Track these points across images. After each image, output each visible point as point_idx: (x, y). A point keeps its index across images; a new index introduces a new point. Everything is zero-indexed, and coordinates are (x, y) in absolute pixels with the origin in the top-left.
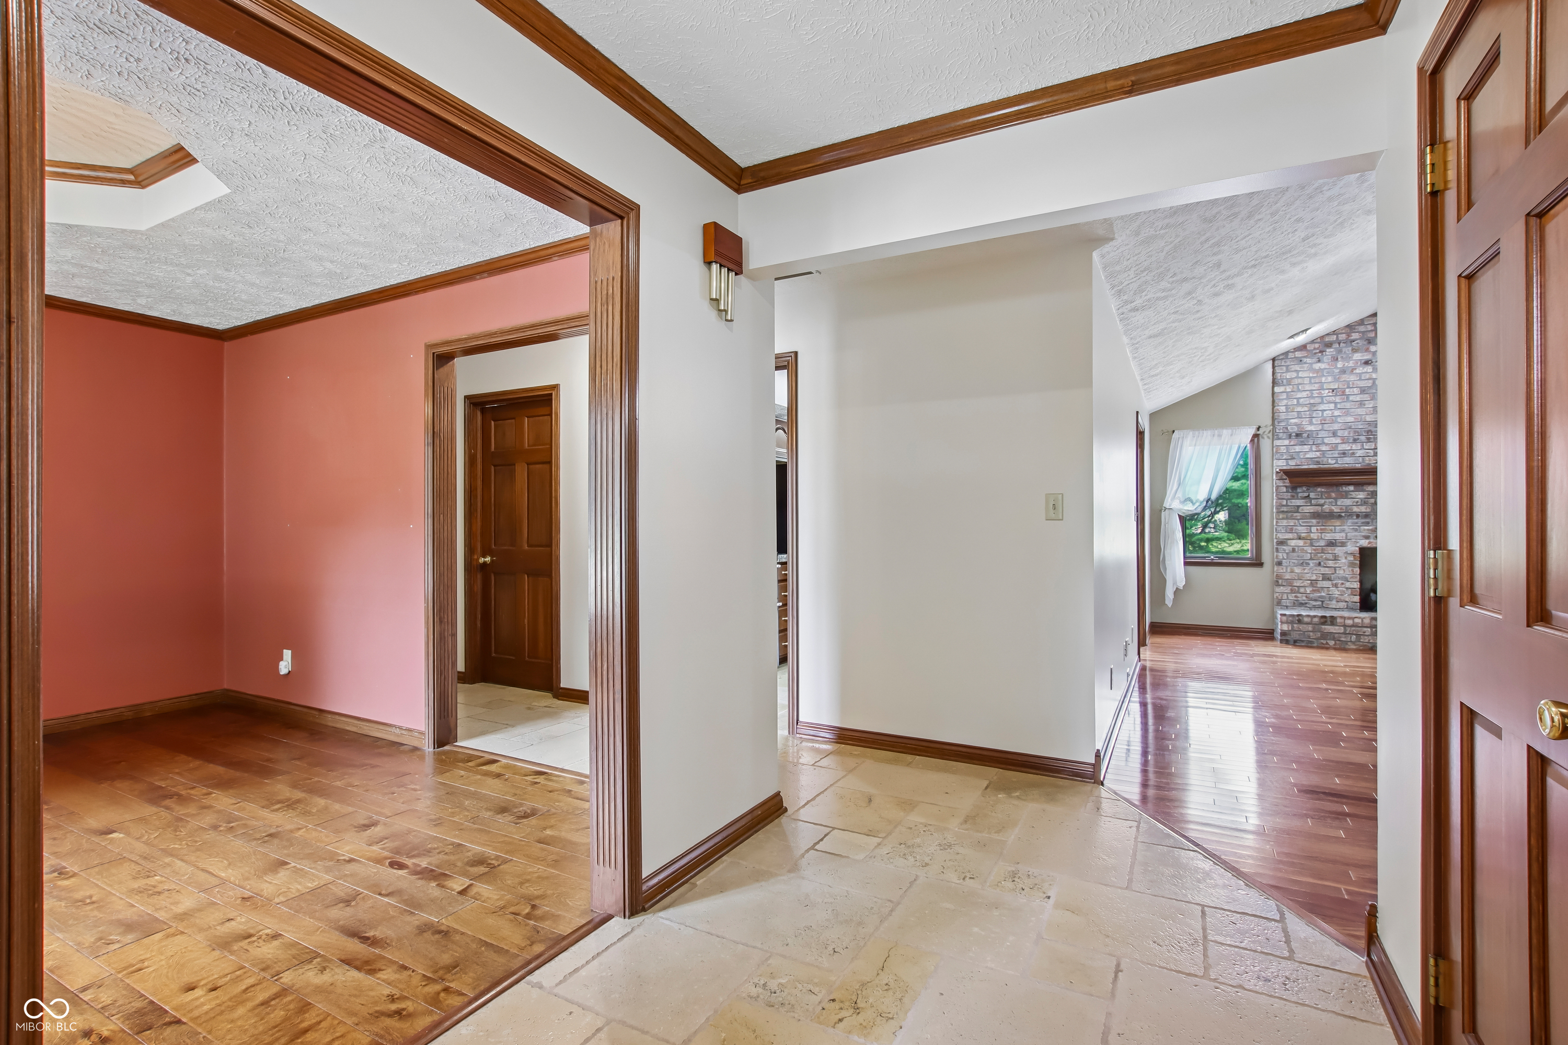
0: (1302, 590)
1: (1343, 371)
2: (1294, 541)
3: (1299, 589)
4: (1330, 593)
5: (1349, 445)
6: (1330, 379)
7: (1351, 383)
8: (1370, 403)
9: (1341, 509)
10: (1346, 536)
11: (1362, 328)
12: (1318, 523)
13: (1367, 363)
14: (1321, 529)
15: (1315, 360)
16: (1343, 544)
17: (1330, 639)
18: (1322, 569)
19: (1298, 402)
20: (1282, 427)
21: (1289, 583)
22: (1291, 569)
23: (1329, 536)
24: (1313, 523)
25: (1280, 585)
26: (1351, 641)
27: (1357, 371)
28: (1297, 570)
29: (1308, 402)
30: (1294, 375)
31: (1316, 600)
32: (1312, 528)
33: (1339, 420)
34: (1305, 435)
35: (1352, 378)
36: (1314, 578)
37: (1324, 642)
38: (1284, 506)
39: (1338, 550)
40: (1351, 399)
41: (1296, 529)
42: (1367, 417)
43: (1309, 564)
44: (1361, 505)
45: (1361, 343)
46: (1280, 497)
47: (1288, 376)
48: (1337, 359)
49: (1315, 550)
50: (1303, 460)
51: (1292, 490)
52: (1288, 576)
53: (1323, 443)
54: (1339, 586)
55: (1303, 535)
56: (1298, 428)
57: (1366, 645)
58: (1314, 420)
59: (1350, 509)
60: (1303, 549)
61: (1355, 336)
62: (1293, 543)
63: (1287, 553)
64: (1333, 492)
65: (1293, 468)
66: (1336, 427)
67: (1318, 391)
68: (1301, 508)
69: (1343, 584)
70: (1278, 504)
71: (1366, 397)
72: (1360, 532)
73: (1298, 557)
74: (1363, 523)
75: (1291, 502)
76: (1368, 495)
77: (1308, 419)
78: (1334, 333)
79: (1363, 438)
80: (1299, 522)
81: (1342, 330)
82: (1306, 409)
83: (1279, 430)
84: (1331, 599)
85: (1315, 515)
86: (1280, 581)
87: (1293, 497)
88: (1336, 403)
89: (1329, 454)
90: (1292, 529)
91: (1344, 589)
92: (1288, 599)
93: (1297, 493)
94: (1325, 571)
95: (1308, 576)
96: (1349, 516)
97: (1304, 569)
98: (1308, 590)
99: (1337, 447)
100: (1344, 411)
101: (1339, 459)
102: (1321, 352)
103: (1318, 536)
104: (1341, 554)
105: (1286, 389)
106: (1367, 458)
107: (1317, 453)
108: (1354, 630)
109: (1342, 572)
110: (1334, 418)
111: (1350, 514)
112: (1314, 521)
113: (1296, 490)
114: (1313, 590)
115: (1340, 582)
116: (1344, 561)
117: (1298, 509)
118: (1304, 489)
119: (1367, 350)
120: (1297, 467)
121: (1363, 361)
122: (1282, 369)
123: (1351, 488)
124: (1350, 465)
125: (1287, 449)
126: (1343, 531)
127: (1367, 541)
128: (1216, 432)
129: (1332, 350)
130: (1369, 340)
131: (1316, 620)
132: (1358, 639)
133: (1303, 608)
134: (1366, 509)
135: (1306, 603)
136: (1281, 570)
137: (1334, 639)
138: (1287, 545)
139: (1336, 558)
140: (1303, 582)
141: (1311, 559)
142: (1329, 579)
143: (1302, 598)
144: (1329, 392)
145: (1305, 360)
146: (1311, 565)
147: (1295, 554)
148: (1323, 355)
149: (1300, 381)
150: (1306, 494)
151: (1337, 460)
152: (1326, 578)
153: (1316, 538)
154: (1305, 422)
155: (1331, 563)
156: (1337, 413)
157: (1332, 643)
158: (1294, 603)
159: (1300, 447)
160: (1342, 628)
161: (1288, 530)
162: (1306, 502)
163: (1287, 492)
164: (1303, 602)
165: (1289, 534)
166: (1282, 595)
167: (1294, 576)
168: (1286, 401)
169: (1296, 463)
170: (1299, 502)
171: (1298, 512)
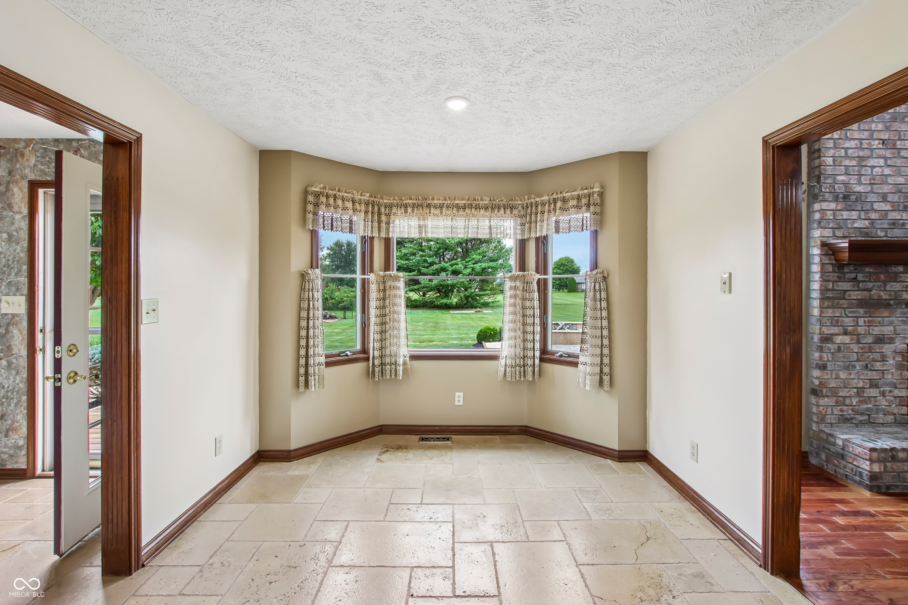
0: (848, 401)
1: (895, 118)
2: (840, 337)
3: (844, 400)
4: (877, 404)
5: (899, 213)
6: (878, 127)
7: (902, 134)
9: (890, 295)
12: (866, 312)
14: (869, 321)
16: (891, 341)
18: (870, 373)
19: (846, 152)
20: (828, 185)
21: (834, 392)
22: (837, 374)
23: (876, 330)
24: (860, 313)
28: (843, 375)
29: (856, 155)
32: (859, 319)
33: (889, 180)
34: (853, 198)
36: (861, 384)
38: (830, 290)
39: (886, 348)
41: (842, 321)
43: (855, 367)
46: (825, 278)
49: (862, 348)
50: (851, 231)
51: (838, 269)
52: (833, 385)
53: (873, 209)
54: (887, 394)
55: (849, 328)
56: (846, 187)
58: (862, 178)
59: (899, 296)
60: (850, 347)
62: (839, 339)
63: (832, 353)
64: (881, 273)
66: (886, 189)
67: (867, 142)
68: (848, 293)
69: (890, 391)
70: (823, 288)
73: (844, 358)
75: (838, 286)
77: (856, 177)
80: (845, 312)
82: (854, 163)
83: (826, 189)
84: (877, 411)
85: (863, 303)
86: (824, 390)
87: (840, 279)
88: (885, 159)
89: (878, 224)
90: (837, 321)
91: (892, 398)
92: (832, 413)
93: (844, 274)
94: (872, 375)
95: (854, 383)
96: (898, 304)
97: (850, 374)
98: (854, 401)
99: (887, 215)
100: (894, 169)
101: (888, 230)
103: (866, 329)
104: (889, 353)
107: (866, 221)
109: (890, 376)
110: (883, 177)
111: (899, 302)
112: (862, 310)
113: (843, 269)
114: (859, 401)
115: (888, 389)
116: (892, 361)
117: (845, 294)
118: (852, 268)
120: (844, 239)
123: (901, 268)
125: (834, 215)
126: (891, 323)
133: (848, 425)
135: (852, 419)
136: (826, 375)
138: (833, 343)
139: (883, 358)
140: (848, 391)
141: (858, 360)
142: (877, 386)
143: (847, 412)
146: (858, 368)
147: (840, 355)
150: (853, 275)
151: (886, 231)
152: (873, 384)
153: (863, 332)
154: (853, 180)
155: (878, 365)
156: (887, 171)
158: (839, 419)
159: (848, 212)
161: (834, 322)
162: (853, 286)
163: (834, 271)
164: (849, 417)
165: (836, 328)
166: (827, 409)
167: (840, 383)
168: (833, 151)
169: (843, 234)
170: (846, 286)
171: (844, 299)
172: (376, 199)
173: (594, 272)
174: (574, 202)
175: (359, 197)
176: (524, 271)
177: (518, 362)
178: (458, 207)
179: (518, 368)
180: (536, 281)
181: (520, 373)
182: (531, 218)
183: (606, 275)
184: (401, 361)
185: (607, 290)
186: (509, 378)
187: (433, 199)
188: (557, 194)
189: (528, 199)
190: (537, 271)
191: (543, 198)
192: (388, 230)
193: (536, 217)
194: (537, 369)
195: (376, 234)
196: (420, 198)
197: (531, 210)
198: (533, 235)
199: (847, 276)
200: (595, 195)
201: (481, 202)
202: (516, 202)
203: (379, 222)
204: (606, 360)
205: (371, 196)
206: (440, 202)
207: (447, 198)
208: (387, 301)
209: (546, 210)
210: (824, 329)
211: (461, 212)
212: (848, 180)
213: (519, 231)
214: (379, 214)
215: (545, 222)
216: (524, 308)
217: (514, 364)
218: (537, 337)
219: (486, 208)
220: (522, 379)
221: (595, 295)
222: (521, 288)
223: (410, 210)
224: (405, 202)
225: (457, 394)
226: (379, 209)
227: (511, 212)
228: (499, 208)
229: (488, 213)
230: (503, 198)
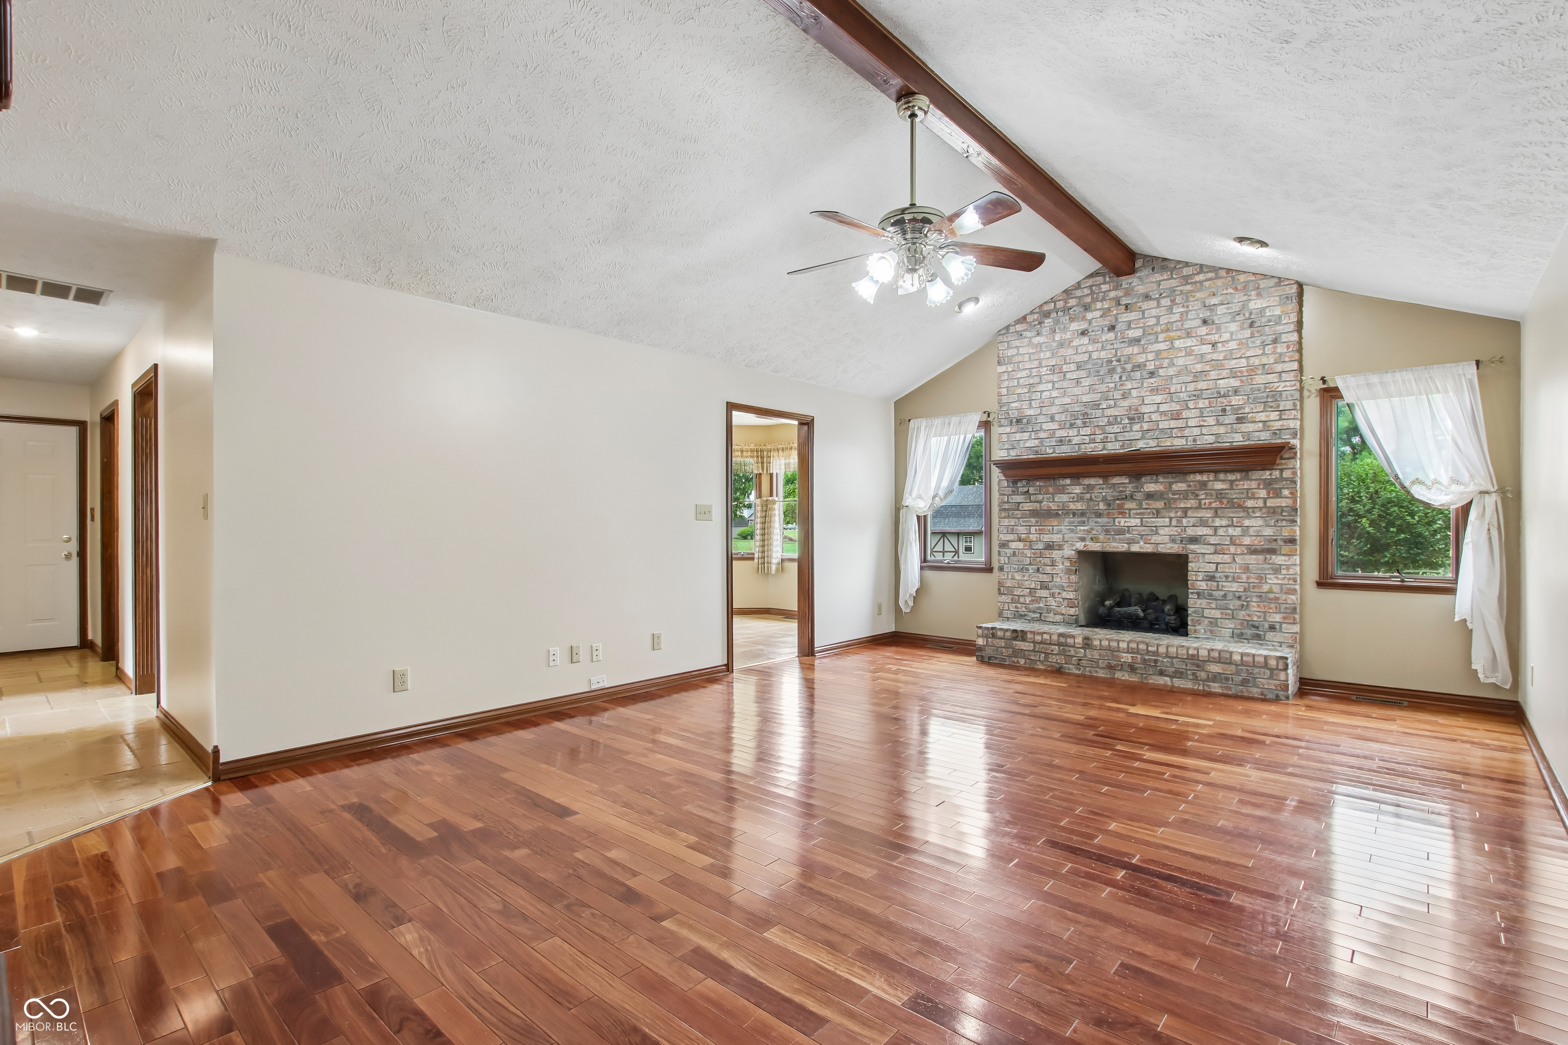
0: (1022, 600)
1: (1061, 345)
2: (1015, 543)
3: (1019, 599)
4: (1048, 604)
5: (1066, 431)
6: (1048, 354)
7: (1068, 358)
8: (1086, 381)
9: (1058, 506)
10: (1064, 537)
11: (1078, 293)
12: (1037, 522)
13: (1084, 333)
14: (1039, 530)
15: (1034, 333)
16: (1060, 548)
17: (1020, 657)
18: (1041, 576)
19: (1018, 382)
20: (1003, 412)
21: (1011, 591)
22: (1012, 575)
23: (1046, 538)
24: (1032, 522)
25: (1003, 594)
26: (1040, 660)
27: (1074, 344)
28: (1018, 576)
29: (1027, 383)
30: (1014, 351)
31: (1034, 612)
32: (1032, 527)
33: (1057, 402)
34: (1025, 421)
35: (1070, 351)
36: (1033, 586)
37: (1015, 660)
38: (1005, 503)
39: (1056, 554)
40: (1067, 377)
41: (1016, 529)
42: (1084, 396)
43: (1029, 570)
44: (1077, 501)
45: (1078, 309)
46: (1004, 492)
47: (1010, 352)
48: (1055, 330)
49: (1034, 554)
50: (1023, 450)
51: (1013, 485)
52: (1009, 584)
53: (1041, 429)
54: (1056, 596)
55: (1023, 536)
56: (1019, 412)
57: (1053, 666)
58: (1033, 403)
59: (1067, 506)
60: (1023, 552)
61: (1072, 302)
62: (1014, 545)
63: (1009, 557)
64: (1050, 486)
65: (1013, 458)
66: (1054, 410)
67: (1036, 370)
68: (1021, 505)
69: (1059, 593)
70: (1004, 501)
71: (1082, 374)
72: (1077, 533)
73: (1018, 561)
74: (1079, 522)
75: (1012, 499)
76: (1084, 489)
77: (1027, 402)
78: (1052, 300)
79: (1079, 422)
80: (1019, 521)
81: (1059, 297)
82: (1026, 390)
83: (1002, 415)
84: (1049, 611)
85: (1034, 513)
86: (1002, 589)
87: (1014, 493)
88: (1053, 383)
89: (1047, 442)
90: (1013, 530)
91: (1061, 600)
92: (1009, 610)
93: (1018, 488)
94: (1043, 578)
95: (1027, 584)
96: (1066, 514)
97: (1024, 576)
98: (1028, 600)
99: (1054, 433)
100: (1061, 390)
101: (1056, 447)
102: (1040, 323)
103: (1037, 537)
104: (1058, 559)
105: (1007, 368)
106: (1083, 446)
107: (1035, 441)
108: (1042, 648)
109: (1058, 580)
110: (1052, 400)
111: (1068, 512)
112: (1033, 520)
113: (1017, 484)
114: (1032, 600)
115: (1058, 591)
116: (1061, 567)
117: (1019, 506)
118: (1024, 482)
119: (1084, 318)
120: (1017, 458)
121: (1080, 332)
122: (1003, 346)
123: (1068, 481)
124: (1067, 454)
125: (1008, 437)
126: (1059, 532)
127: (1083, 544)
128: (947, 419)
129: (1050, 320)
130: (1085, 306)
131: (1008, 634)
132: (1046, 658)
133: (1022, 620)
134: (1082, 506)
135: (1025, 615)
136: (1003, 576)
137: (1024, 657)
138: (1009, 548)
139: (1053, 564)
140: (1023, 591)
141: (1030, 564)
142: (1047, 588)
143: (1022, 610)
144: (1047, 370)
145: (1025, 334)
146: (1031, 571)
147: (1015, 559)
148: (1041, 327)
149: (1019, 358)
150: (1025, 489)
151: (1054, 449)
152: (1044, 586)
153: (1035, 540)
155: (1048, 569)
156: (1055, 394)
157: (1022, 661)
158: (1015, 615)
159: (1020, 434)
160: (1032, 645)
161: (1009, 530)
162: (1026, 499)
163: (1008, 486)
164: (1023, 613)
165: (1011, 535)
166: (1004, 605)
167: (1015, 584)
168: (1008, 383)
169: (1017, 453)
170: (1019, 498)
171: (1018, 510)
199: (1020, 489)
210: (1001, 536)
212: (1020, 406)
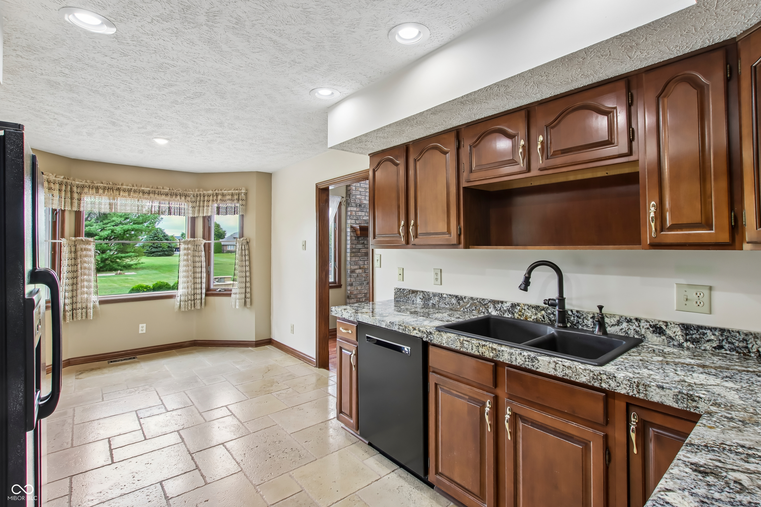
2: (358, 270)
20: (353, 199)
21: (356, 296)
22: (357, 288)
25: (352, 299)
29: (364, 187)
34: (363, 206)
36: (366, 292)
38: (354, 248)
41: (359, 263)
46: (352, 243)
50: (362, 221)
51: (357, 239)
52: (355, 292)
55: (362, 266)
56: (360, 201)
60: (362, 275)
62: (357, 271)
63: (355, 278)
68: (361, 250)
70: (351, 247)
75: (357, 246)
77: (364, 196)
80: (360, 258)
82: (363, 190)
83: (352, 201)
86: (352, 296)
87: (358, 243)
93: (359, 241)
97: (362, 287)
113: (359, 239)
114: (366, 299)
118: (362, 238)
125: (356, 213)
138: (355, 273)
141: (365, 281)
146: (365, 284)
147: (358, 278)
150: (363, 242)
159: (361, 212)
161: (356, 263)
162: (363, 247)
163: (355, 240)
165: (356, 266)
168: (355, 184)
169: (358, 222)
170: (360, 246)
171: (360, 252)
172: (68, 181)
173: (242, 239)
174: (229, 197)
175: (54, 178)
176: (194, 238)
177: (189, 298)
178: (144, 192)
179: (190, 302)
180: (203, 245)
181: (191, 305)
182: (200, 204)
183: (248, 241)
184: (91, 305)
185: (249, 250)
186: (183, 309)
187: (122, 185)
188: (218, 190)
189: (198, 191)
190: (204, 238)
191: (208, 192)
192: (79, 205)
193: (204, 204)
194: (203, 301)
195: (68, 208)
196: (111, 183)
197: (200, 198)
198: (201, 215)
199: (361, 242)
200: (242, 194)
201: (162, 190)
202: (189, 192)
203: (72, 198)
204: (248, 290)
205: (64, 178)
206: (129, 187)
207: (135, 185)
208: (79, 260)
209: (211, 200)
210: (352, 267)
211: (146, 196)
212: (361, 197)
213: (190, 212)
214: (72, 192)
215: (210, 207)
216: (194, 262)
217: (187, 299)
218: (204, 280)
219: (167, 195)
220: (193, 309)
221: (242, 253)
222: (192, 249)
223: (101, 191)
224: (96, 185)
225: (141, 325)
226: (71, 188)
227: (185, 199)
228: (176, 195)
229: (168, 198)
230: (179, 189)
